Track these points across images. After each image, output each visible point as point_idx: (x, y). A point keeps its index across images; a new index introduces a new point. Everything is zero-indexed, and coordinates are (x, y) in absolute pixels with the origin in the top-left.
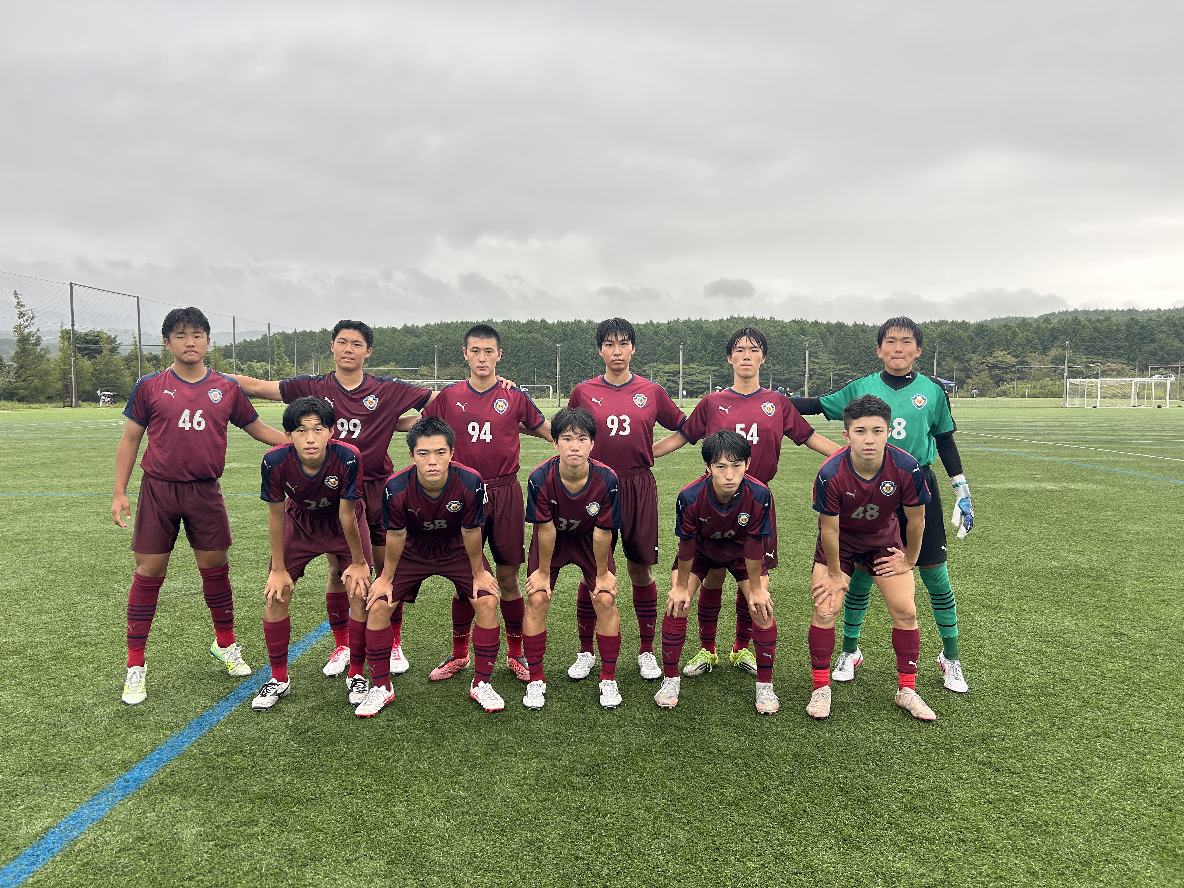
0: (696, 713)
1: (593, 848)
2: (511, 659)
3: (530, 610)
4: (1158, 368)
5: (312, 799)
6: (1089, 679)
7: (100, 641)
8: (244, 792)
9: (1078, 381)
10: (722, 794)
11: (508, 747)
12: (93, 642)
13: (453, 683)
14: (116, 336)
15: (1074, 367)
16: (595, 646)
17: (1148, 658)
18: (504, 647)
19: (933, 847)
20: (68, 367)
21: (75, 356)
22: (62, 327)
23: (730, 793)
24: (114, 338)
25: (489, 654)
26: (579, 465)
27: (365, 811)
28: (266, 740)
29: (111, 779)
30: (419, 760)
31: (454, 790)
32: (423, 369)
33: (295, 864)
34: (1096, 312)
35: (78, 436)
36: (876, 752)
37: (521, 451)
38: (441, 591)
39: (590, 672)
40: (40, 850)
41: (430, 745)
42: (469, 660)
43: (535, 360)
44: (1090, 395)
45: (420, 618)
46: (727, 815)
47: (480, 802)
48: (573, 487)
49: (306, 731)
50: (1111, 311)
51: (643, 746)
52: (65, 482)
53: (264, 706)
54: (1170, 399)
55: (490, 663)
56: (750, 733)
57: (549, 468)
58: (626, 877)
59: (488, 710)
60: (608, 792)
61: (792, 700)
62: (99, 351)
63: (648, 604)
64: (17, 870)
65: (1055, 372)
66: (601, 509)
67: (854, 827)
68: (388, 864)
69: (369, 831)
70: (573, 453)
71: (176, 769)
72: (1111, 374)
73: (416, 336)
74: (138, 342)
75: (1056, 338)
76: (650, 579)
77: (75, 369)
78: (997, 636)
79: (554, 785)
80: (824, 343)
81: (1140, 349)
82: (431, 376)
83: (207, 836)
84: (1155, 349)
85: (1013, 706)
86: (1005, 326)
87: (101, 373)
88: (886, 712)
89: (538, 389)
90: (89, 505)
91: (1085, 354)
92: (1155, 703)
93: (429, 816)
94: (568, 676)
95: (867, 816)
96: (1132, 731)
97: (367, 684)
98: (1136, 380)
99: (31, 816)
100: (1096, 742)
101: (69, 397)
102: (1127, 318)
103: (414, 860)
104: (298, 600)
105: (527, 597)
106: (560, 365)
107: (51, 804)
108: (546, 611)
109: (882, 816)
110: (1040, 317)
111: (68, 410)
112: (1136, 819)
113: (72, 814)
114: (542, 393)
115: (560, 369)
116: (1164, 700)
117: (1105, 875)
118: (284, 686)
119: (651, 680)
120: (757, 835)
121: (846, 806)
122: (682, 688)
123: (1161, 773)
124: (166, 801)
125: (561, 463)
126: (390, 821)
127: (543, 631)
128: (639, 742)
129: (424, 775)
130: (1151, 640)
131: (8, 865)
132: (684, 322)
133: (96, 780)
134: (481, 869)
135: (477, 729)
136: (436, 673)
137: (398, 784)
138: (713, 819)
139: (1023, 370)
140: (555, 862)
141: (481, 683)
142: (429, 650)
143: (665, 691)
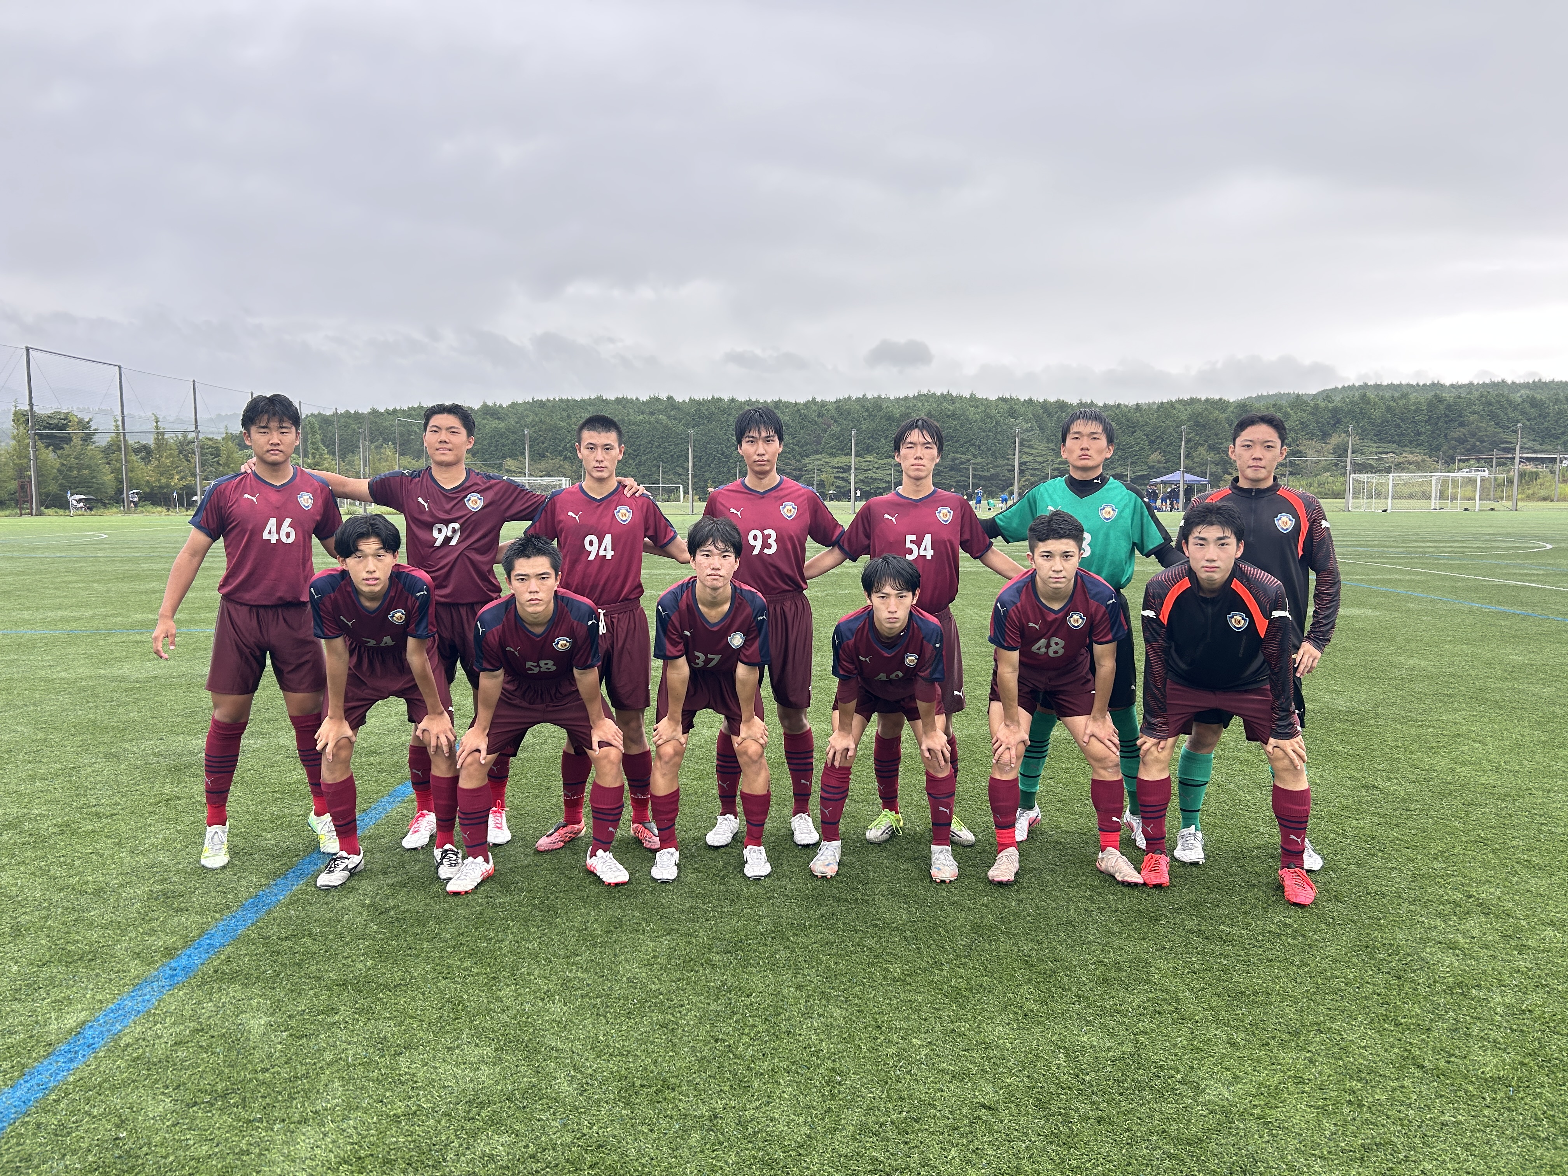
0: (860, 882)
1: (735, 1029)
2: (636, 825)
3: (658, 764)
4: (1468, 460)
5: (400, 984)
6: (1327, 838)
7: (115, 811)
8: (318, 979)
9: (1364, 477)
10: (887, 970)
11: (635, 923)
12: (108, 813)
13: (566, 854)
14: (91, 420)
15: (1360, 459)
16: (740, 809)
17: (1401, 814)
18: (628, 812)
19: (1125, 1020)
20: (26, 461)
21: (35, 446)
22: (16, 407)
23: (896, 969)
24: (88, 422)
25: (611, 818)
26: (720, 587)
27: (465, 997)
28: (339, 921)
29: (153, 968)
30: (528, 940)
31: (571, 971)
32: (509, 463)
33: (386, 1052)
34: (1390, 386)
35: (46, 554)
36: (1069, 922)
37: (642, 571)
38: (546, 747)
39: (733, 838)
40: (79, 1046)
41: (540, 924)
42: (585, 827)
43: (660, 450)
44: (1378, 495)
45: (521, 779)
46: (892, 992)
47: (603, 984)
48: (714, 615)
49: (387, 911)
50: (1410, 386)
51: (795, 919)
52: (39, 616)
53: (333, 884)
54: (1480, 499)
55: (611, 829)
56: (922, 903)
57: (682, 592)
58: (773, 1058)
59: (609, 884)
60: (754, 970)
61: (973, 866)
62: (68, 439)
63: (803, 756)
64: (54, 1068)
65: (1336, 465)
66: (746, 641)
67: (1037, 1001)
68: (496, 1050)
69: (472, 1017)
70: (713, 572)
71: (231, 955)
72: (1408, 468)
73: (498, 418)
74: (121, 428)
75: (1339, 421)
76: (804, 726)
77: (36, 464)
78: (1227, 792)
79: (689, 963)
80: (1041, 428)
81: (1446, 436)
82: (520, 473)
83: (279, 1026)
84: (1464, 435)
85: (1235, 869)
86: (1274, 405)
87: (70, 469)
88: (1084, 878)
89: (664, 489)
90: (75, 644)
91: (1375, 442)
92: (1400, 863)
93: (543, 999)
94: (706, 843)
95: (1053, 989)
96: (1368, 894)
97: (460, 856)
98: (1438, 475)
99: (61, 1009)
100: (1324, 907)
101: (27, 502)
102: (1430, 395)
103: (527, 1046)
104: (363, 760)
105: (654, 749)
106: (694, 458)
107: (84, 996)
108: (678, 765)
109: (1070, 989)
110: (1318, 393)
111: (27, 519)
112: (1358, 988)
113: (111, 1006)
114: (670, 494)
115: (694, 463)
116: (1412, 860)
117: (1314, 1045)
118: (355, 860)
119: (807, 846)
120: (925, 1012)
121: (1030, 980)
122: (843, 854)
123: (1395, 939)
124: (224, 989)
125: (698, 585)
126: (496, 1006)
127: (675, 789)
128: (790, 914)
129: (535, 956)
130: (1407, 794)
131: (42, 1063)
132: (858, 400)
133: (135, 969)
134: (605, 1054)
135: (597, 905)
136: (544, 842)
137: (503, 967)
138: (875, 996)
139: (1297, 462)
140: (691, 1044)
141: (600, 852)
142: (533, 817)
143: (823, 858)
